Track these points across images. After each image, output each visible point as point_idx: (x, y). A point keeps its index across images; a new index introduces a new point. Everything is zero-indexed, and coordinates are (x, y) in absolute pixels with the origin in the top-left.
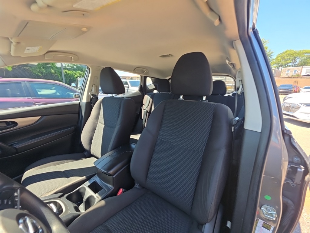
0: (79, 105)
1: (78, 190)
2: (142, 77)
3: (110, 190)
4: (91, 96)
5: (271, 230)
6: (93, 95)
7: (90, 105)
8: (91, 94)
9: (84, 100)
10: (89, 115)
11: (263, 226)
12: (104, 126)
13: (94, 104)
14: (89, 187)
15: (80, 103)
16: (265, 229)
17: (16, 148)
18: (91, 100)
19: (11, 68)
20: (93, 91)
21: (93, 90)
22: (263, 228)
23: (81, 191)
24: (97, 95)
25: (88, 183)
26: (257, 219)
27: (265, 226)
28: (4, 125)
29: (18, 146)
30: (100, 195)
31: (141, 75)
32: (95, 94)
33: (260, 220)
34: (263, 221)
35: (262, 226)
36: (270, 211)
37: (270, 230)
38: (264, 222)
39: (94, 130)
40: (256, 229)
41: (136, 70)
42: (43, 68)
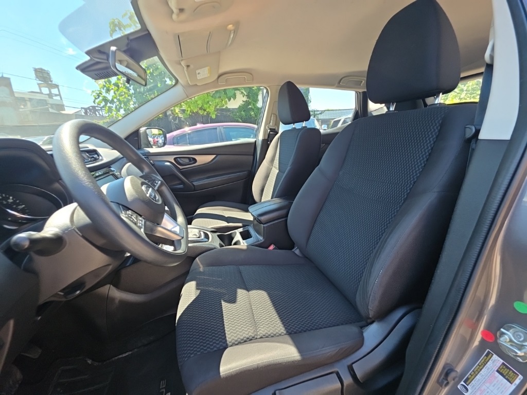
0: (254, 145)
1: (231, 234)
2: (359, 94)
3: (259, 241)
4: (269, 131)
5: (513, 384)
6: (270, 129)
7: (266, 143)
8: (268, 127)
9: (261, 137)
10: (264, 158)
11: (498, 371)
12: (278, 171)
13: (271, 141)
14: (241, 233)
15: (256, 141)
16: (501, 377)
17: (194, 185)
18: (269, 135)
19: (215, 116)
20: (271, 124)
21: (271, 121)
22: (497, 374)
23: (233, 235)
24: (276, 129)
25: (241, 230)
26: (488, 351)
27: (505, 372)
28: (187, 161)
29: (195, 183)
30: (246, 242)
31: (356, 92)
32: (274, 128)
33: (495, 356)
34: (502, 361)
35: (496, 369)
36: (522, 339)
37: (511, 383)
38: (503, 364)
39: (267, 177)
40: (481, 372)
41: (342, 81)
42: (244, 111)
